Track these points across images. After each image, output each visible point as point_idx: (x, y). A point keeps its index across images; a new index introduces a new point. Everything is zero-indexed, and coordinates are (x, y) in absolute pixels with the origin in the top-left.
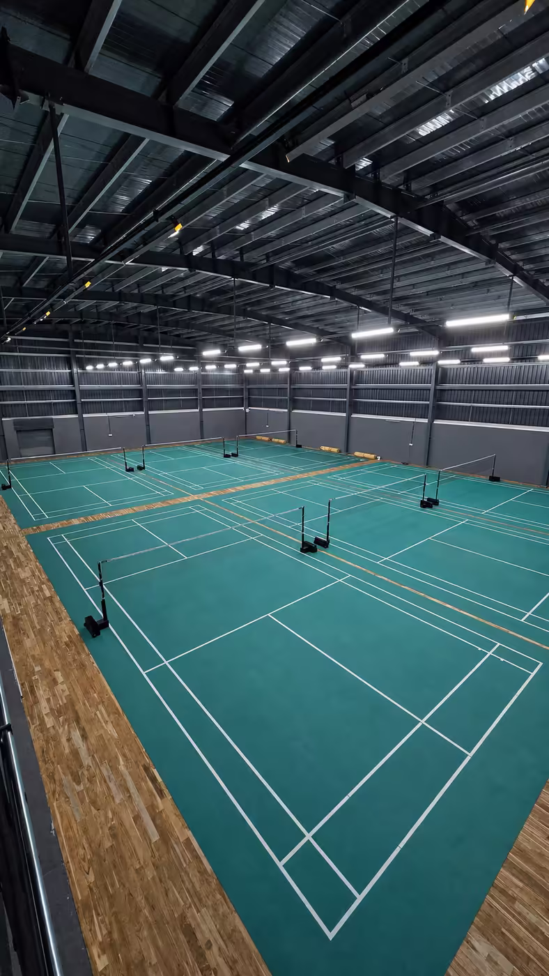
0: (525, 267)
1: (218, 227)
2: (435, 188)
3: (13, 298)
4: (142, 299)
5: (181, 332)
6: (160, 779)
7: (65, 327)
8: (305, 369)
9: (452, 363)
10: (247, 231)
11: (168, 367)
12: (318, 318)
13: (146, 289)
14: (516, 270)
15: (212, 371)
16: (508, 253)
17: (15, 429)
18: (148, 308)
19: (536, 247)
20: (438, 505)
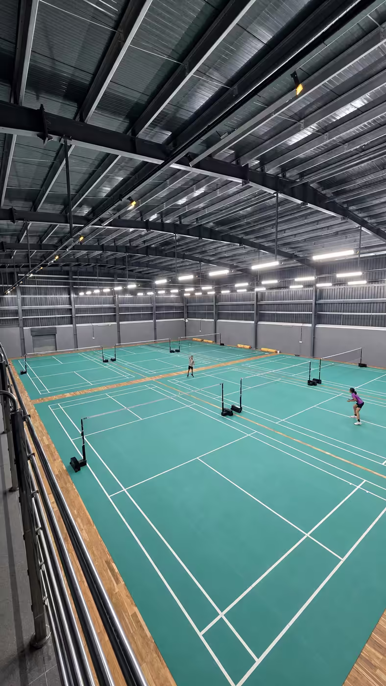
0: (369, 221)
1: (165, 203)
2: (302, 175)
3: (36, 251)
4: (117, 249)
5: (141, 270)
6: (117, 570)
7: (66, 268)
8: (225, 292)
9: (327, 285)
10: (184, 205)
11: (133, 292)
12: (232, 258)
13: (120, 243)
14: (363, 223)
15: (162, 294)
16: (356, 213)
17: (31, 334)
18: (120, 255)
19: (376, 208)
20: (321, 383)
